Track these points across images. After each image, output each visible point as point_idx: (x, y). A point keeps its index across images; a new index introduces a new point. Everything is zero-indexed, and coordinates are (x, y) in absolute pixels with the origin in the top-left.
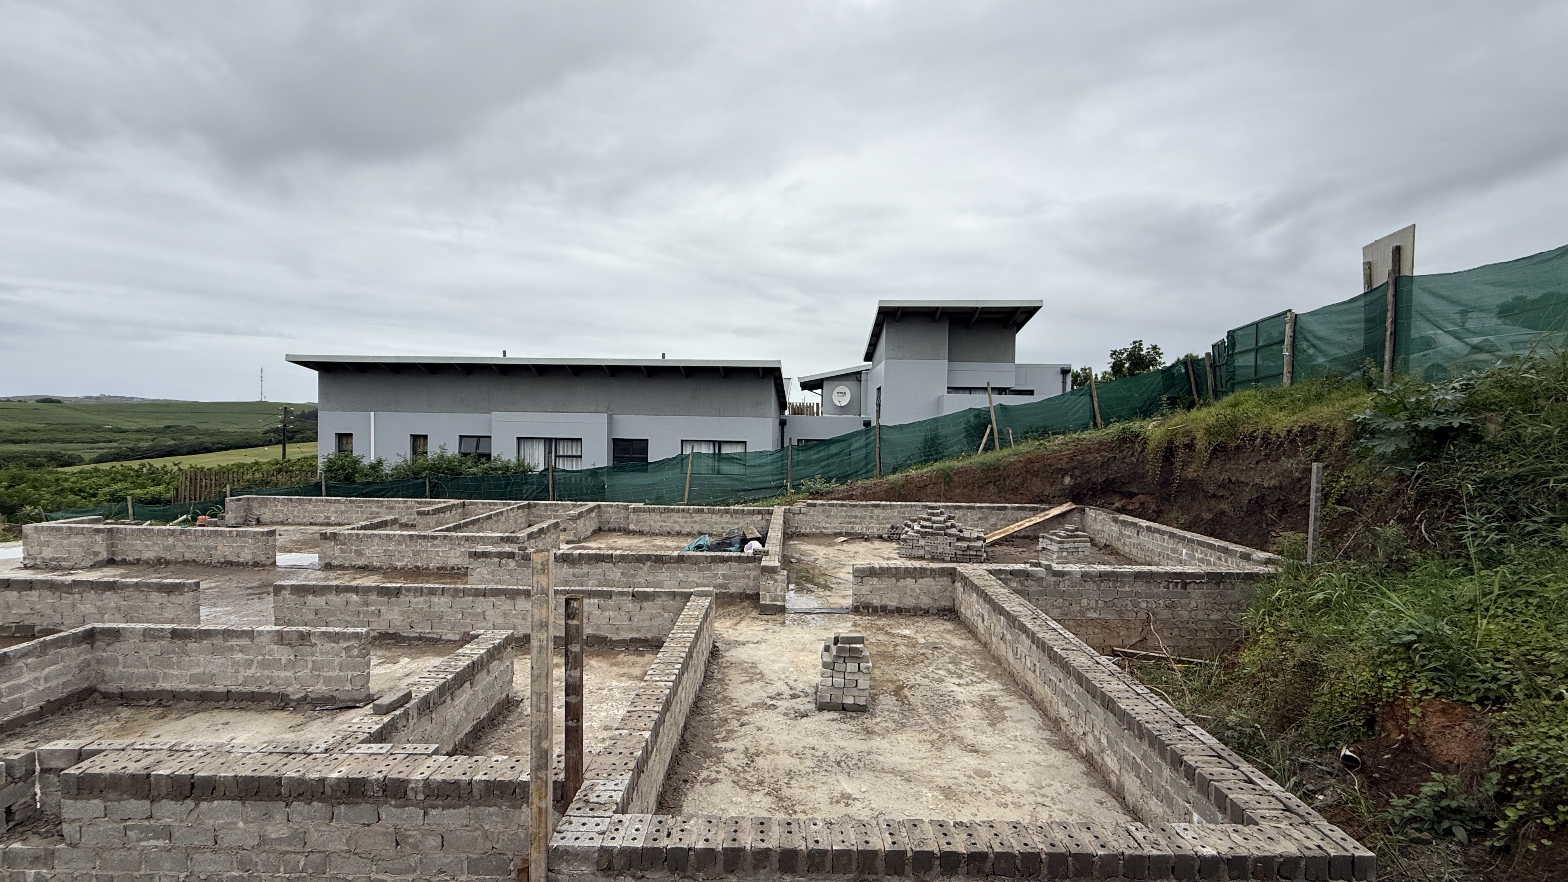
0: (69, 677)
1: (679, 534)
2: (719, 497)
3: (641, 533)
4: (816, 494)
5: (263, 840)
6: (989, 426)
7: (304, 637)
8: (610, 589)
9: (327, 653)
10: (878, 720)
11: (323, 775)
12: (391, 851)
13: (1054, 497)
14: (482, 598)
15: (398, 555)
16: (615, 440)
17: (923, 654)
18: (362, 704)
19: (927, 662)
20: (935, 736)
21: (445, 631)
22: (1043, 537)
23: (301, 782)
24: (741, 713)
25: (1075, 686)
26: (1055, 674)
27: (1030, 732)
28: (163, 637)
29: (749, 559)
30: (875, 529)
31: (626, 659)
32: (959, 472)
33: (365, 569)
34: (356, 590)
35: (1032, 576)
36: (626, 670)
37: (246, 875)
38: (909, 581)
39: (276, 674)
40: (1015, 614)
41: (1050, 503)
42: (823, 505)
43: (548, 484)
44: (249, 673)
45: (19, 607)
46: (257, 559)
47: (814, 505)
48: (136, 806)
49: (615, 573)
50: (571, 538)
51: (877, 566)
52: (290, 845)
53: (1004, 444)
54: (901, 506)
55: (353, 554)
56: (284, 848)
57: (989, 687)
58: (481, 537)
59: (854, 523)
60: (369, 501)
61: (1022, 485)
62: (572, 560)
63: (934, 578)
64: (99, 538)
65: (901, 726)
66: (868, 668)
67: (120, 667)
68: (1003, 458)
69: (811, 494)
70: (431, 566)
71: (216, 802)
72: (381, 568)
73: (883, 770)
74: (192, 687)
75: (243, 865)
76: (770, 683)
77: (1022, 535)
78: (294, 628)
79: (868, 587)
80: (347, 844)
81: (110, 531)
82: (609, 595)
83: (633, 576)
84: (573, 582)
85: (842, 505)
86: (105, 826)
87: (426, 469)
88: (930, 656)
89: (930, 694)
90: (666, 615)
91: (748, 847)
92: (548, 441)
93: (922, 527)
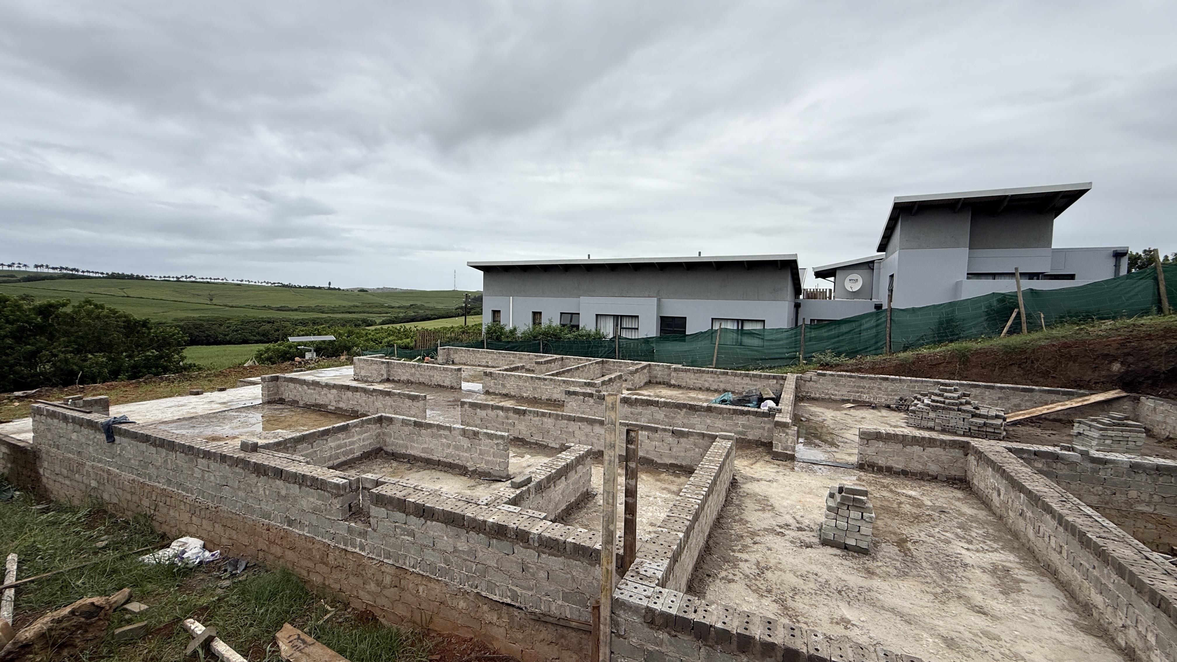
0: (372, 441)
1: (708, 390)
2: (740, 363)
3: (679, 387)
4: (826, 366)
5: (456, 550)
6: (1016, 310)
7: (476, 434)
8: (656, 426)
9: (487, 446)
10: (880, 564)
11: (485, 519)
12: (520, 575)
13: (1096, 383)
14: (572, 422)
15: (524, 389)
16: (662, 318)
17: (929, 515)
18: (504, 480)
19: (933, 523)
20: (939, 590)
21: (551, 441)
22: (1080, 422)
23: (474, 520)
24: (753, 534)
25: (1114, 576)
26: (1087, 560)
27: (1051, 609)
28: (411, 425)
29: (764, 415)
30: (883, 399)
31: (666, 478)
32: (977, 353)
33: (506, 396)
34: (502, 408)
35: (1062, 459)
36: (666, 486)
37: (447, 567)
38: (917, 449)
39: (461, 454)
40: (1039, 494)
41: (1090, 389)
42: (832, 375)
43: (615, 348)
44: (449, 451)
45: (353, 400)
46: (453, 385)
47: (824, 375)
48: (400, 516)
49: (660, 414)
50: (630, 387)
51: (884, 431)
52: (468, 556)
53: (1033, 326)
54: (911, 381)
55: (500, 386)
56: (465, 557)
57: (1003, 557)
58: (573, 382)
59: (862, 392)
60: (509, 354)
61: (1055, 368)
62: (631, 403)
63: (944, 449)
64: (383, 366)
65: (903, 575)
66: (871, 518)
67: (392, 439)
68: (1031, 341)
69: (822, 365)
70: (543, 397)
71: (434, 523)
72: (515, 396)
73: (883, 607)
74: (423, 455)
75: (446, 561)
76: (779, 514)
77: (1051, 418)
78: (471, 428)
79: (874, 449)
80: (497, 563)
81: (388, 363)
82: (656, 430)
83: (673, 418)
84: (631, 418)
85: (851, 377)
86: (387, 523)
87: (540, 334)
88: (936, 518)
89: (935, 551)
90: (697, 450)
91: (757, 637)
92: (616, 317)
93: (933, 401)
